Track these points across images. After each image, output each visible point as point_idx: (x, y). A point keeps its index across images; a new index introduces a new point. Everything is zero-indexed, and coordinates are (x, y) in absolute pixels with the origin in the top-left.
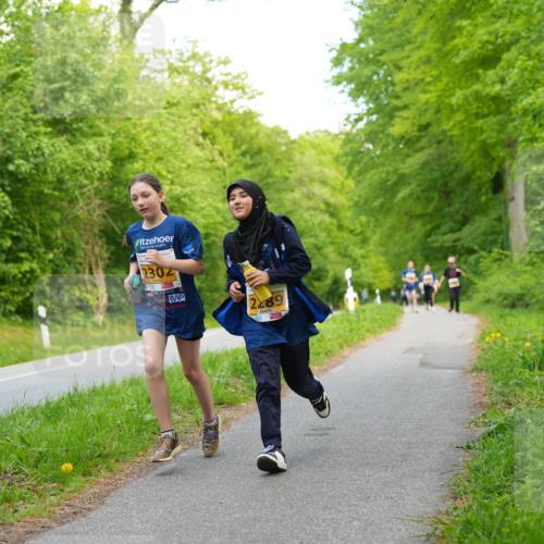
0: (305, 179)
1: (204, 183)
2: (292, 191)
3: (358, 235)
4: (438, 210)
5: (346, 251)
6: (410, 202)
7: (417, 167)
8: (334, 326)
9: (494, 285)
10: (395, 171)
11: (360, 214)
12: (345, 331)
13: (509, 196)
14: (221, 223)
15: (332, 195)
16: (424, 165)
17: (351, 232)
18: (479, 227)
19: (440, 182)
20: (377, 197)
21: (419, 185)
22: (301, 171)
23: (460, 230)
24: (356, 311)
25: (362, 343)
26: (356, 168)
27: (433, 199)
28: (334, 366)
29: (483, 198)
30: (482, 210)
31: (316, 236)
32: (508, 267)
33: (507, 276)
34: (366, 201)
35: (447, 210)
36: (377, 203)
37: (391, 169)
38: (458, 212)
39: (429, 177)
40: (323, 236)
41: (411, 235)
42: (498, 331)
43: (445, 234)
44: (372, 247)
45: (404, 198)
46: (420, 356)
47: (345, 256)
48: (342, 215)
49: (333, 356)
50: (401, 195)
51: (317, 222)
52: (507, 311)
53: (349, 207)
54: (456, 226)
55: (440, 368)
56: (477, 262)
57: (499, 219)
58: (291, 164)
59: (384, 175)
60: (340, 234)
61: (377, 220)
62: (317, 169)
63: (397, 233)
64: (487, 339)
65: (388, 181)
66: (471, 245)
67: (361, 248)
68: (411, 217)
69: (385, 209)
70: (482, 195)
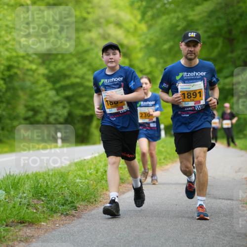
0: (102, 20)
1: (9, 18)
2: (90, 31)
4: (221, 55)
7: (205, 14)
10: (185, 17)
11: (150, 56)
14: (23, 57)
15: (126, 37)
16: (211, 13)
19: (225, 29)
22: (98, 13)
26: (150, 13)
27: (218, 44)
34: (157, 44)
36: (166, 47)
37: (180, 15)
38: (239, 58)
39: (215, 24)
48: (134, 56)
53: (141, 49)
58: (90, 5)
59: (174, 21)
62: (113, 11)
65: (178, 26)
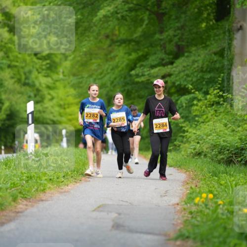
6: (113, 23)
8: (8, 172)
9: (208, 135)
12: (21, 180)
13: (236, 25)
18: (194, 62)
21: (126, 2)
23: (172, 63)
25: (42, 195)
29: (204, 25)
30: (201, 40)
32: (228, 113)
33: (226, 125)
35: (157, 36)
42: (211, 192)
43: (153, 67)
44: (61, 76)
45: (105, 16)
46: (114, 215)
47: (25, 84)
50: (102, 13)
52: (222, 167)
54: (167, 58)
55: (137, 232)
56: (190, 104)
57: (221, 53)
60: (20, 56)
63: (93, 61)
64: (197, 200)
67: (47, 76)
68: (113, 42)
70: (203, 21)
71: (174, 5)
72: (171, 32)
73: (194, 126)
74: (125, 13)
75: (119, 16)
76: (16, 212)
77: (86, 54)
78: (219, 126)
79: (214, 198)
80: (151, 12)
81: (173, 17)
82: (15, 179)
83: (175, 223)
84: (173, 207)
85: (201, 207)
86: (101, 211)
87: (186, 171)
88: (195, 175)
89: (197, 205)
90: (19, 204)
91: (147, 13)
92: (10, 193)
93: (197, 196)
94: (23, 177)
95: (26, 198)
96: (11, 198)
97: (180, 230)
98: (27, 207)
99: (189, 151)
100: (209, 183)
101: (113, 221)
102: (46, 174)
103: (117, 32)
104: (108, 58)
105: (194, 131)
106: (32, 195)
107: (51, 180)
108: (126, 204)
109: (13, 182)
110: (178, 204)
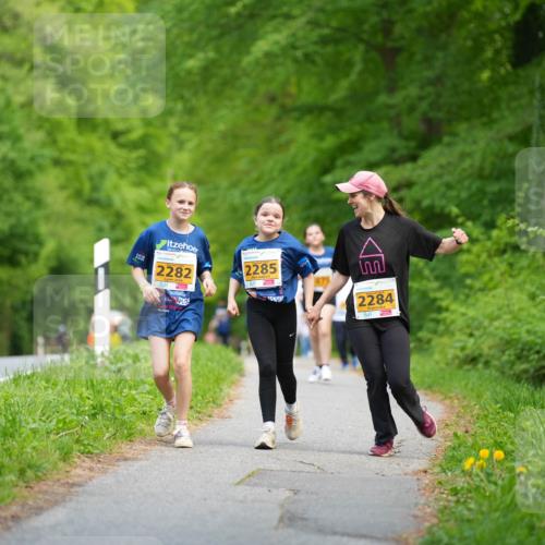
3: (134, 146)
5: (95, 189)
6: (284, 71)
8: (51, 395)
9: (493, 319)
12: (80, 413)
17: (115, 135)
18: (463, 156)
20: (195, 46)
21: (314, 24)
23: (414, 158)
24: (116, 357)
25: (125, 448)
28: (39, 510)
29: (485, 75)
30: (481, 108)
31: (16, 139)
32: (537, 269)
33: (533, 297)
35: (383, 99)
40: (33, 139)
41: (281, 158)
42: (499, 446)
45: (268, 55)
46: (284, 494)
47: (92, 202)
49: (39, 479)
50: (261, 47)
51: (18, 99)
52: (524, 391)
54: (403, 147)
60: (81, 140)
61: (190, 111)
63: (241, 152)
64: (468, 464)
66: (439, 203)
67: (139, 184)
68: (285, 111)
69: (214, 82)
70: (484, 66)
71: (419, 31)
72: (413, 91)
73: (462, 297)
74: (311, 48)
75: (299, 53)
76: (68, 483)
77: (224, 136)
78: (519, 299)
79: (506, 459)
80: (370, 46)
81: (418, 57)
82: (67, 410)
83: (419, 513)
84: (415, 477)
85: (476, 479)
86: (256, 485)
87: (442, 397)
88: (463, 407)
89: (469, 474)
90: (75, 468)
91: (361, 47)
92: (54, 441)
93: (467, 456)
94: (84, 406)
95: (89, 452)
96: (58, 452)
97: (430, 531)
98: (92, 474)
99: (451, 353)
100: (495, 424)
101: (282, 506)
102: (136, 400)
103: (293, 90)
104: (273, 145)
105: (463, 310)
106: (103, 446)
107: (144, 413)
108: (311, 469)
109: (61, 418)
110: (426, 472)
